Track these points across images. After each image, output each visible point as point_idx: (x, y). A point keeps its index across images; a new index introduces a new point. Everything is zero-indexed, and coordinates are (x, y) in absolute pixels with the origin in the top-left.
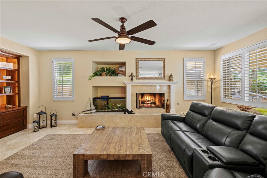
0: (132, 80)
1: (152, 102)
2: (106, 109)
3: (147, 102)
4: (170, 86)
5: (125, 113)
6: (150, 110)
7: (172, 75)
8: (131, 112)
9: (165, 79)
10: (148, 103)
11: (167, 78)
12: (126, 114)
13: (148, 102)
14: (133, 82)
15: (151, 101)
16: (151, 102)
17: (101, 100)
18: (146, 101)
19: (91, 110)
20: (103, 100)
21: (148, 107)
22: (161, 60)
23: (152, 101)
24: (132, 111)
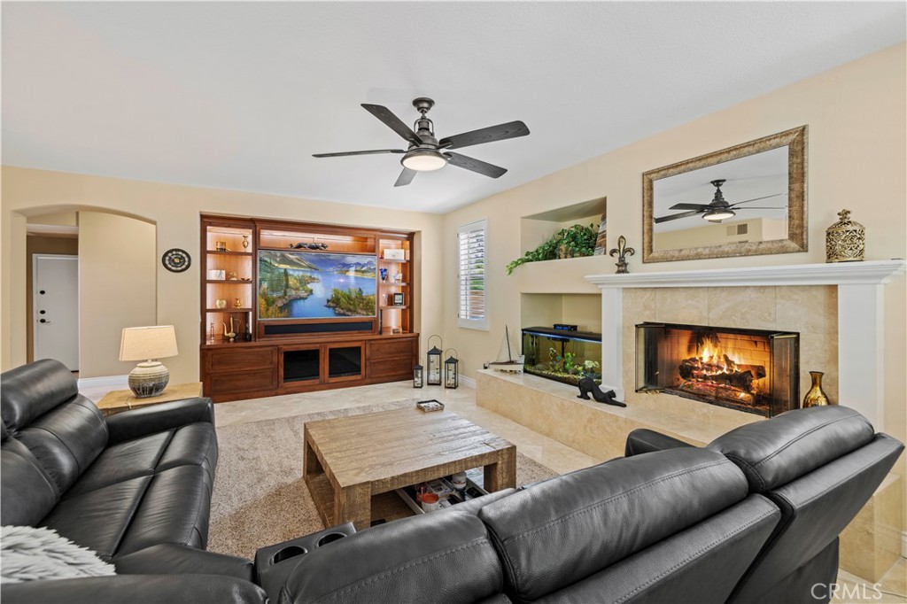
0: (622, 267)
1: (725, 371)
2: (555, 371)
3: (705, 372)
4: (833, 289)
5: (584, 396)
6: (705, 410)
7: (852, 217)
8: (609, 398)
9: (804, 248)
10: (709, 374)
11: (816, 241)
12: (589, 398)
13: (707, 370)
14: (625, 275)
15: (720, 368)
16: (719, 372)
17: (549, 338)
18: (700, 366)
19: (511, 362)
20: (554, 339)
21: (701, 397)
22: (778, 146)
23: (725, 367)
24: (612, 394)
